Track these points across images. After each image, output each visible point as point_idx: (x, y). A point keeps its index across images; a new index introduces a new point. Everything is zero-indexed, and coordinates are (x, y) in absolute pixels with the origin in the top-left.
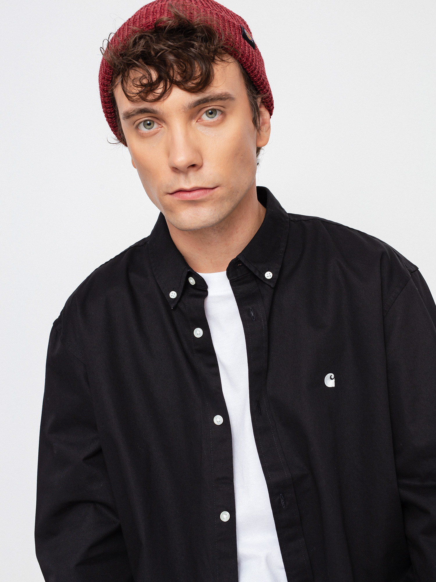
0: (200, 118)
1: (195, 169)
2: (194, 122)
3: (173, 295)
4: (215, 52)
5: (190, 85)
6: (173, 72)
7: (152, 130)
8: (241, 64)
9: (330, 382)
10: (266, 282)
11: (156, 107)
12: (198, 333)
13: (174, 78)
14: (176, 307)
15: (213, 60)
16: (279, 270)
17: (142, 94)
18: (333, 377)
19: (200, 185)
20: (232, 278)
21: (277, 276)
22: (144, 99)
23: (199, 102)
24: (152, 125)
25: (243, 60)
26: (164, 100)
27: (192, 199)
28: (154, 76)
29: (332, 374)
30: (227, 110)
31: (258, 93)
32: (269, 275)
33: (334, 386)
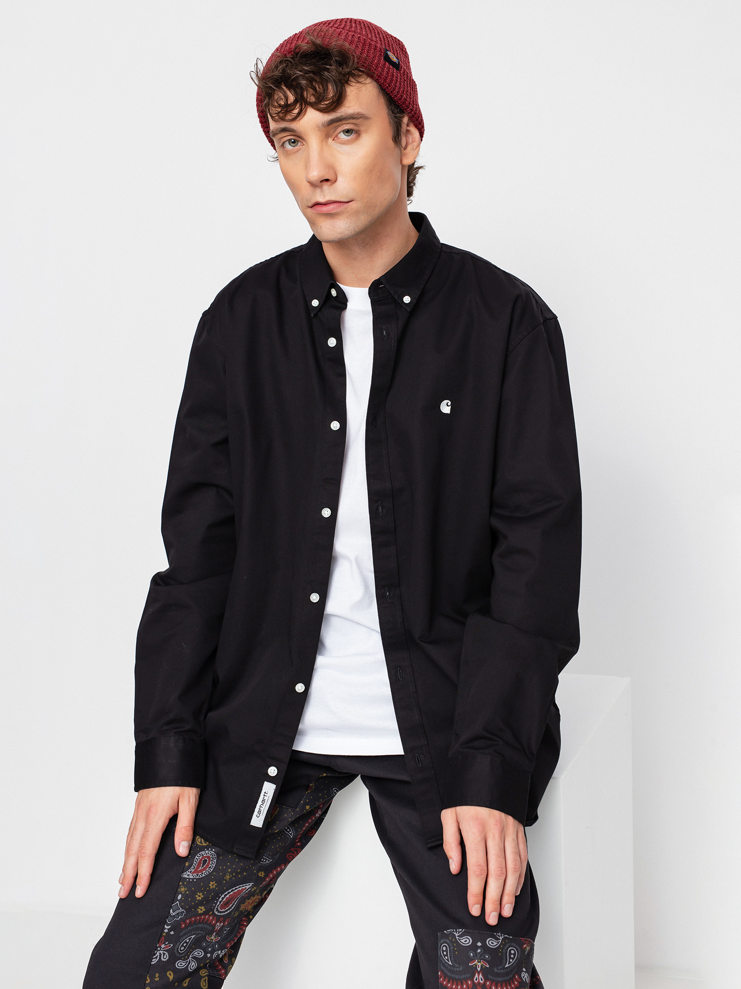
0: (337, 136)
1: (329, 183)
2: (330, 140)
3: (315, 303)
4: (350, 74)
5: (323, 105)
6: (307, 93)
7: (297, 148)
8: (380, 85)
9: (446, 408)
10: (403, 306)
11: (294, 126)
12: (332, 342)
13: (308, 100)
14: (316, 315)
15: (347, 82)
16: (417, 297)
17: (281, 115)
18: (449, 404)
19: (333, 198)
20: (373, 298)
21: (415, 301)
22: (283, 119)
23: (332, 122)
24: (296, 143)
25: (381, 82)
26: (300, 119)
27: (327, 212)
28: (291, 98)
29: (448, 401)
30: (362, 129)
31: (402, 111)
32: (407, 299)
33: (449, 413)
